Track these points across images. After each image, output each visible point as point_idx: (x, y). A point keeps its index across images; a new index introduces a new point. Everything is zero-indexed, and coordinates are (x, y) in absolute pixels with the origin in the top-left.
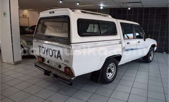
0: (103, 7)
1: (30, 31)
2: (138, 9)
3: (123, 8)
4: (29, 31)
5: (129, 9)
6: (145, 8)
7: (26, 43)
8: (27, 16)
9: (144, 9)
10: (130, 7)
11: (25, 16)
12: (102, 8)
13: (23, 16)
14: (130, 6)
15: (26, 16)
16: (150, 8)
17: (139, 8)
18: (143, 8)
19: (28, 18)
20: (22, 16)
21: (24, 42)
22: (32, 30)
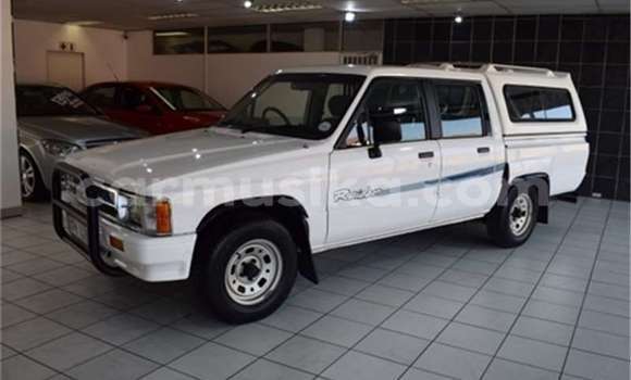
0: (355, 13)
1: (71, 103)
2: (494, 20)
3: (437, 19)
4: (67, 105)
5: (459, 20)
6: (519, 16)
7: (44, 146)
8: (78, 49)
9: (515, 20)
10: (460, 14)
11: (68, 47)
12: (350, 17)
13: (63, 46)
14: (459, 9)
15: (72, 47)
16: (538, 19)
17: (498, 17)
18: (512, 17)
19: (83, 54)
20: (57, 47)
21: (38, 143)
22: (82, 99)
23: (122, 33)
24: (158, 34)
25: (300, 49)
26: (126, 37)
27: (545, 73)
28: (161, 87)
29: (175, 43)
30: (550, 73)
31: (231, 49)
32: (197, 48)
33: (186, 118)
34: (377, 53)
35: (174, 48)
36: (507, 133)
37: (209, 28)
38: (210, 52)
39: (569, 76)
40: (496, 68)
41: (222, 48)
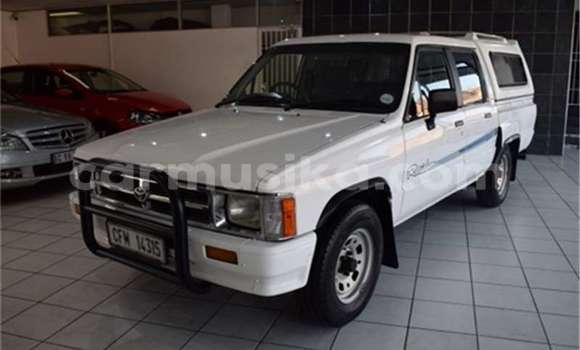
23: (10, 14)
24: (52, 15)
25: (207, 25)
26: (16, 19)
27: (500, 40)
28: (72, 69)
29: (65, 23)
30: (505, 41)
31: (130, 28)
32: (94, 28)
33: (110, 99)
34: (295, 28)
35: (65, 28)
36: (498, 98)
37: (112, 7)
38: (113, 31)
39: (516, 42)
40: (479, 36)
41: (120, 27)
